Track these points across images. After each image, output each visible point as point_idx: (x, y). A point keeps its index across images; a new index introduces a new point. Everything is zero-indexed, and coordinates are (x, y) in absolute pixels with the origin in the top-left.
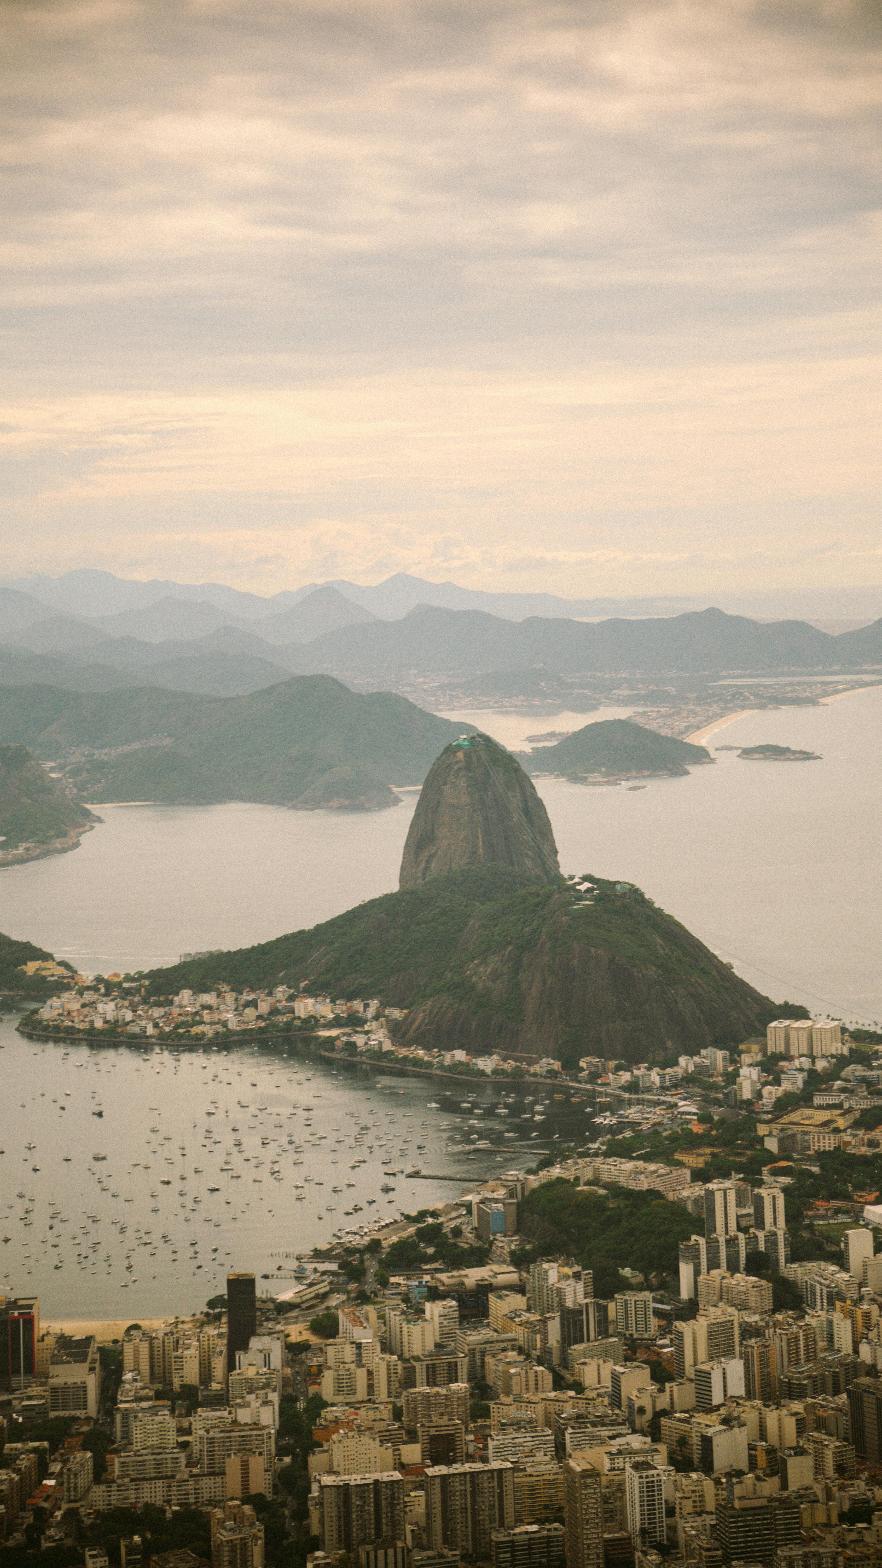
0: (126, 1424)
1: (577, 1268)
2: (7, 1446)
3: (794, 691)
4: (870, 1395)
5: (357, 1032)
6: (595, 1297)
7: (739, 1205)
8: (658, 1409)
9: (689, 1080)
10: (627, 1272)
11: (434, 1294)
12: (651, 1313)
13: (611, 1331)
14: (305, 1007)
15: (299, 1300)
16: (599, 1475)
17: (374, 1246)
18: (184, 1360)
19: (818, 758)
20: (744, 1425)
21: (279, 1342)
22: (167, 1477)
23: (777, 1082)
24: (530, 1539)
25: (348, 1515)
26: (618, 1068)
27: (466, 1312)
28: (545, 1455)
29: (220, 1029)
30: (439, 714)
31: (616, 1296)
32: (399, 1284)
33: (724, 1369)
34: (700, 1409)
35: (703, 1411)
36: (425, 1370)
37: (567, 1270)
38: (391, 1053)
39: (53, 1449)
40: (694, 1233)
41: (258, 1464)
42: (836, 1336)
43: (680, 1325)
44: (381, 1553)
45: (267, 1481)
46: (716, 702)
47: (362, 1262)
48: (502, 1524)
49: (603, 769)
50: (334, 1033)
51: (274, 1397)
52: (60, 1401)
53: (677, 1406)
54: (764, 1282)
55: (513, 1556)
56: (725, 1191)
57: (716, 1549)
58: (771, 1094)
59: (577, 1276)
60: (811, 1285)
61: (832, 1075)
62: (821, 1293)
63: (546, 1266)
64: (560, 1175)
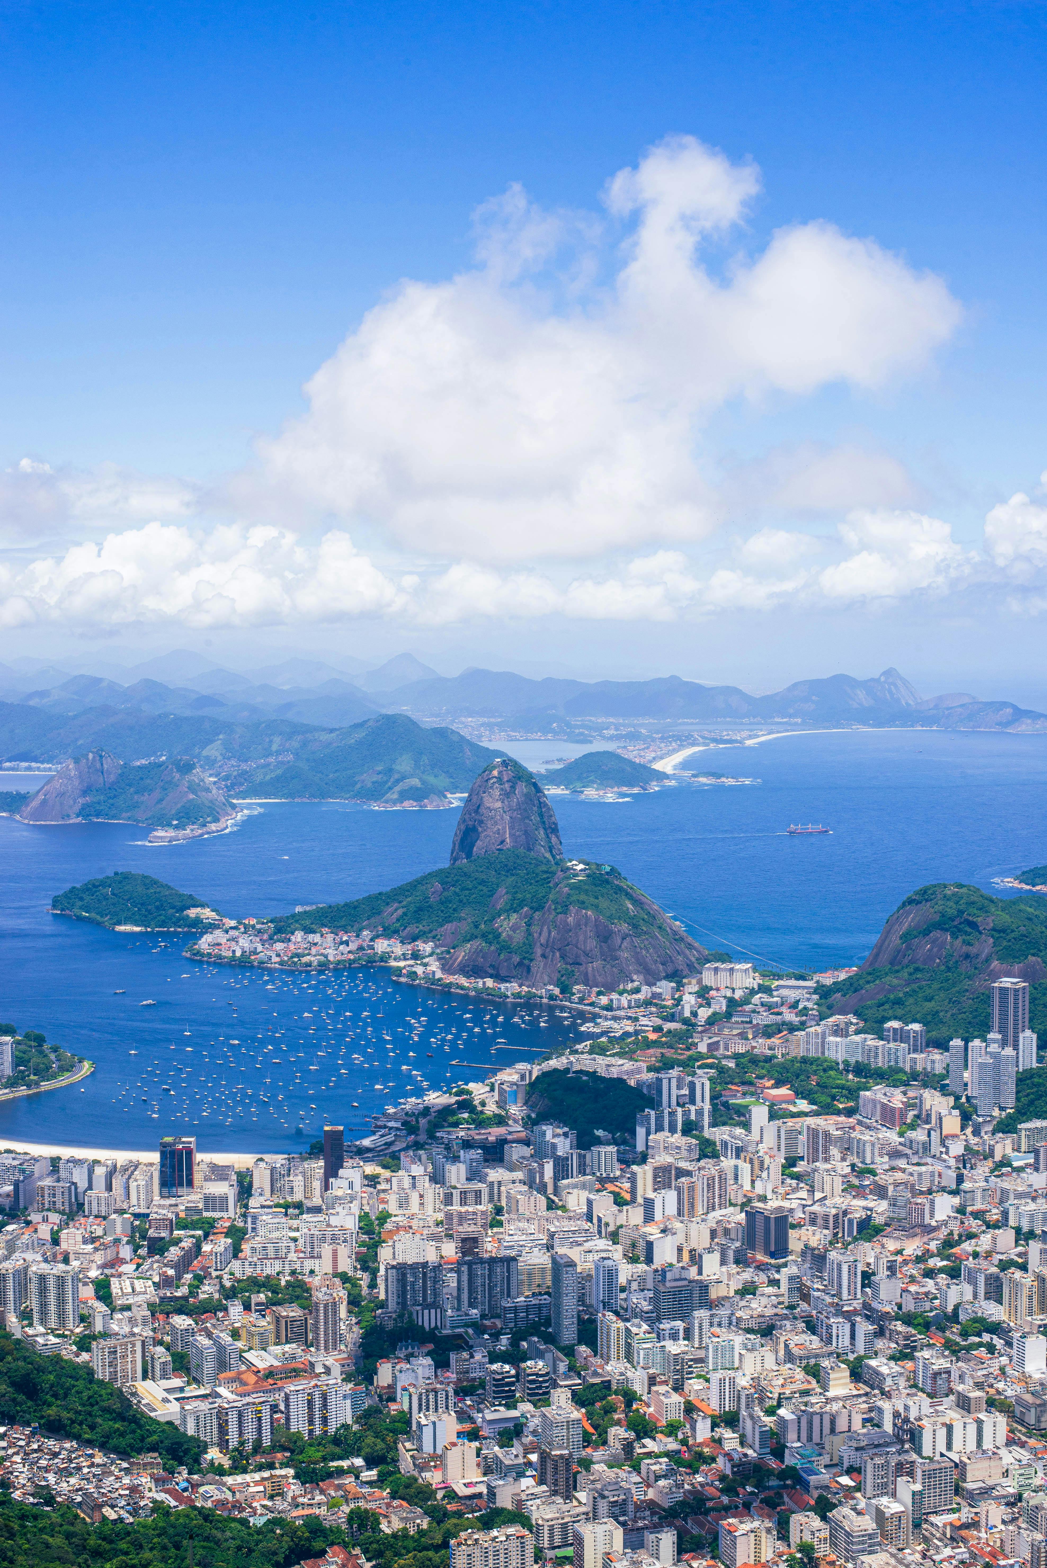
0: (255, 1223)
1: (566, 1129)
2: (175, 1232)
3: (728, 735)
4: (761, 1214)
5: (417, 964)
6: (578, 1149)
7: (679, 1088)
8: (619, 1223)
9: (647, 1003)
10: (600, 1133)
11: (467, 1144)
12: (616, 1160)
13: (588, 1171)
14: (382, 946)
15: (373, 1146)
16: (576, 1265)
17: (426, 1111)
18: (294, 1183)
20: (675, 1234)
21: (359, 1173)
22: (282, 1258)
23: (709, 1005)
24: (527, 1305)
25: (404, 1286)
26: (599, 993)
27: (488, 1157)
29: (322, 958)
30: (481, 744)
31: (593, 1148)
32: (443, 1137)
33: (664, 1197)
34: (646, 1223)
35: (648, 1225)
36: (459, 1195)
37: (559, 1131)
38: (440, 980)
39: (206, 1235)
40: (648, 1107)
41: (344, 1252)
42: (740, 1175)
43: (635, 1168)
44: (426, 1312)
45: (350, 1263)
46: (675, 741)
47: (417, 1122)
48: (509, 1296)
49: (595, 786)
50: (402, 964)
51: (356, 1210)
52: (210, 1205)
53: (630, 1222)
54: (693, 1140)
55: (515, 1316)
56: (670, 1079)
57: (652, 1313)
58: (704, 1014)
59: (565, 1135)
60: (725, 1142)
61: (746, 1001)
62: (732, 1147)
63: (544, 1128)
64: (557, 1066)
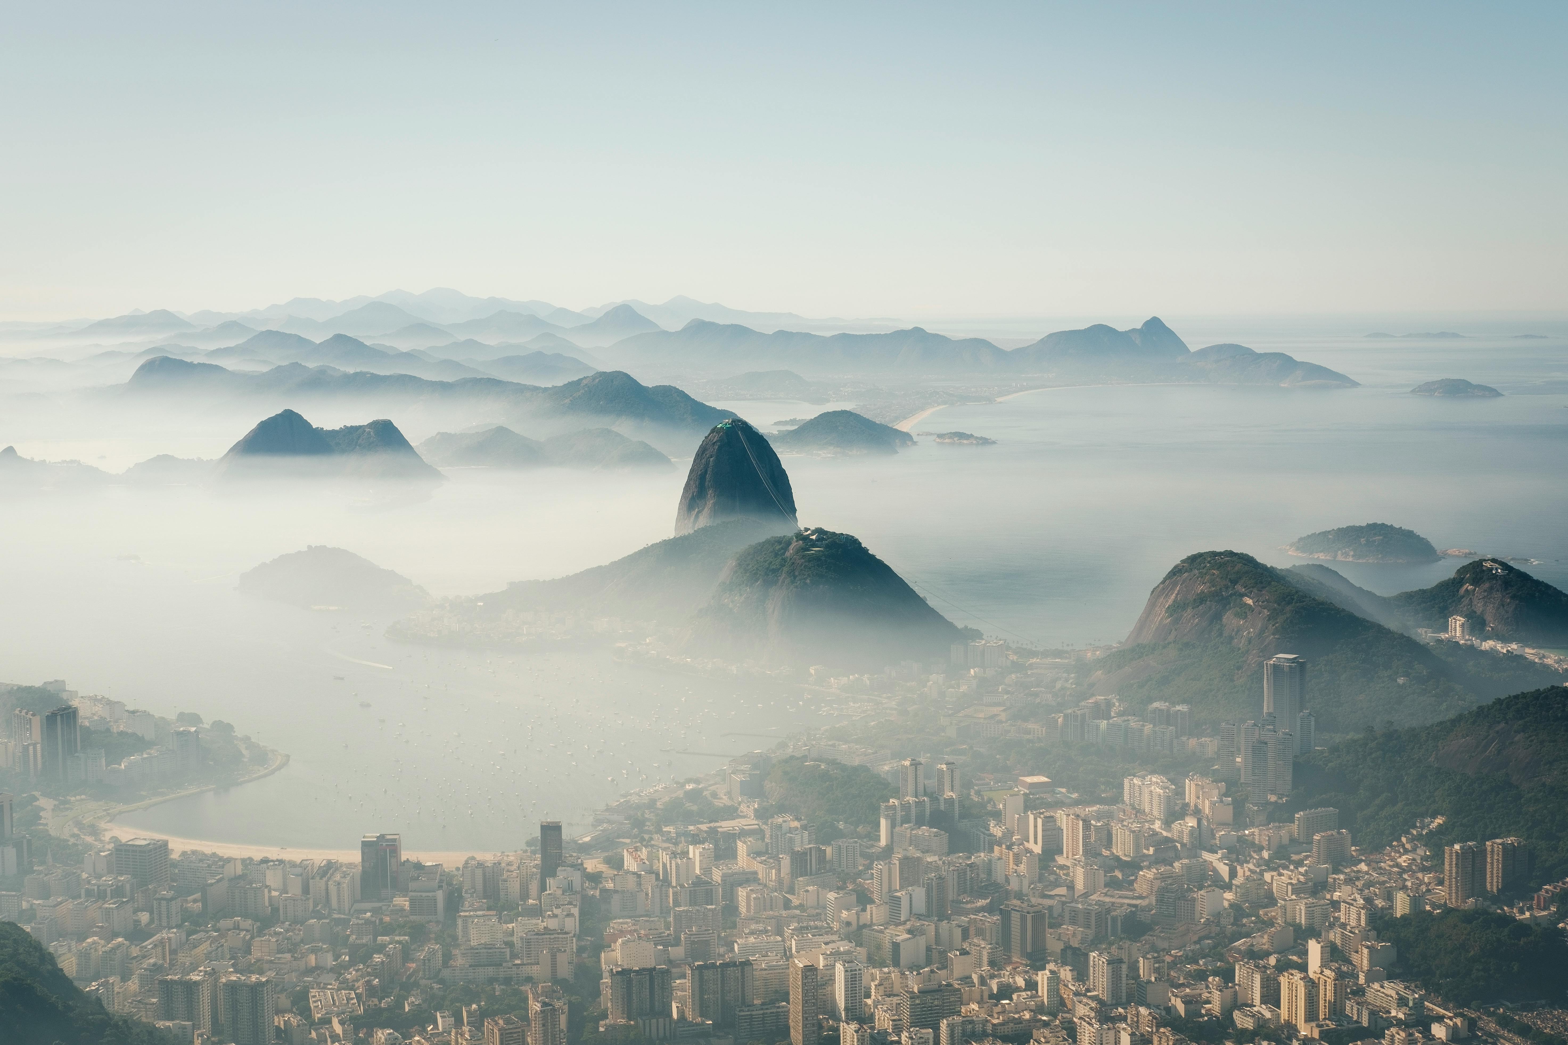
0: (465, 928)
1: (804, 822)
2: (379, 938)
3: (977, 392)
4: (1016, 912)
6: (817, 844)
8: (861, 923)
9: (891, 684)
10: (841, 826)
11: (696, 840)
12: (858, 853)
13: (828, 868)
14: (602, 624)
15: (595, 842)
16: (816, 969)
17: (652, 804)
18: (508, 883)
19: (994, 442)
20: (924, 934)
21: (579, 871)
22: (496, 965)
24: (763, 1014)
25: (630, 996)
27: (719, 853)
28: (776, 955)
30: (707, 404)
31: (832, 842)
32: (670, 832)
33: (911, 895)
34: (892, 923)
35: (894, 925)
36: (688, 894)
37: (797, 824)
39: (413, 942)
40: (893, 798)
41: (563, 959)
42: (993, 870)
43: (879, 864)
44: (654, 1022)
45: (570, 970)
46: (919, 399)
47: (643, 815)
48: (743, 1003)
51: (575, 911)
52: (417, 908)
53: (874, 921)
54: (943, 832)
55: (751, 1025)
56: (916, 766)
58: (952, 694)
59: (804, 828)
60: (977, 834)
61: (998, 681)
62: (984, 840)
63: (780, 820)
64: (793, 754)
